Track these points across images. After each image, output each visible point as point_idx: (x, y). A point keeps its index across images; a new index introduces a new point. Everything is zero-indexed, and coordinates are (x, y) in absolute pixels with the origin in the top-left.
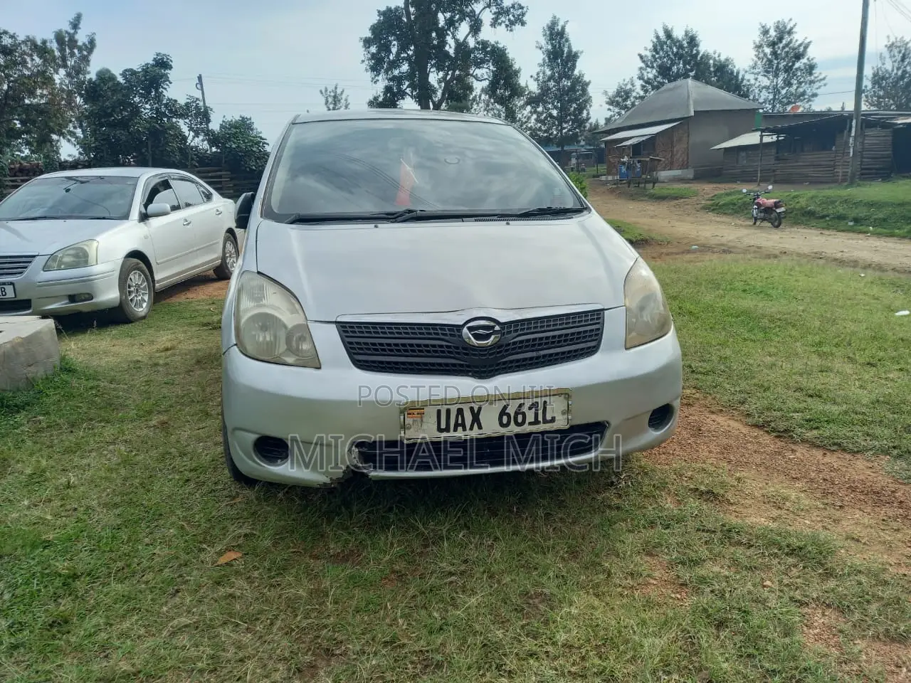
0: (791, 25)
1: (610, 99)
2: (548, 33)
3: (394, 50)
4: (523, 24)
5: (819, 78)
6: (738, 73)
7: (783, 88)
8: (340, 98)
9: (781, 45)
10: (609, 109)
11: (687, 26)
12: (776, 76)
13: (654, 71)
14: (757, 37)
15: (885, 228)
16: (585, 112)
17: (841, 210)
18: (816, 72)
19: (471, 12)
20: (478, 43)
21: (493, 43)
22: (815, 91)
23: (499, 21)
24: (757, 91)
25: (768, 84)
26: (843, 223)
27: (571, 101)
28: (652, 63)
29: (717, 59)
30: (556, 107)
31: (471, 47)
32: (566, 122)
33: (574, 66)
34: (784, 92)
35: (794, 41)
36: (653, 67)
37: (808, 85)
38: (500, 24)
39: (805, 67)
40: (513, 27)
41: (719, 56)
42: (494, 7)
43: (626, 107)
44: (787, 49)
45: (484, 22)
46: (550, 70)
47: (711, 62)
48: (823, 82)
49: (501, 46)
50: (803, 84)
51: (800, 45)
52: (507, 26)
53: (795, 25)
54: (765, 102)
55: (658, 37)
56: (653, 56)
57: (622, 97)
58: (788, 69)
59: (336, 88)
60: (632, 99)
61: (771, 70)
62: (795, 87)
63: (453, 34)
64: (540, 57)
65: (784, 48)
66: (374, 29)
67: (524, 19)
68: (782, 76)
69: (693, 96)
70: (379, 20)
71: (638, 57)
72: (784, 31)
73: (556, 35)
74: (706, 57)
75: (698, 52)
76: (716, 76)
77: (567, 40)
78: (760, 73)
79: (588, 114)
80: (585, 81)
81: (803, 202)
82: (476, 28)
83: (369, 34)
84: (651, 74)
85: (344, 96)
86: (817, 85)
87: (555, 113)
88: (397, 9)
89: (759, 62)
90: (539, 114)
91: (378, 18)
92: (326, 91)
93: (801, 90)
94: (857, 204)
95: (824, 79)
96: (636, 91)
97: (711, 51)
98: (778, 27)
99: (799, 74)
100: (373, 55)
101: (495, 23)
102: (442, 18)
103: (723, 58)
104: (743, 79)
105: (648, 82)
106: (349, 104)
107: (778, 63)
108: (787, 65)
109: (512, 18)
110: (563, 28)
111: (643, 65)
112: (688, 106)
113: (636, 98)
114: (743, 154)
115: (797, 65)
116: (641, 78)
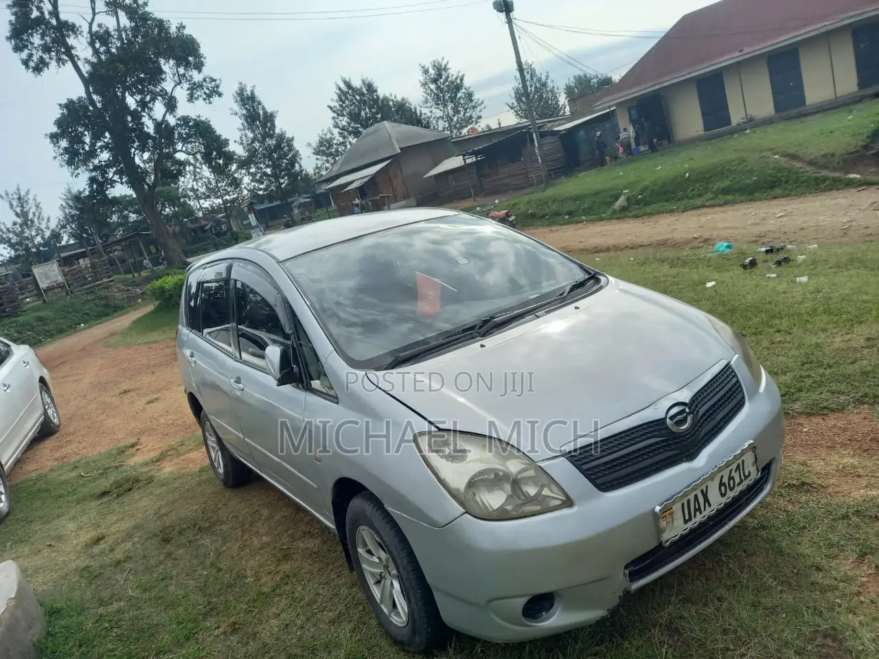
0: (444, 63)
1: (315, 149)
2: (239, 99)
3: (87, 139)
4: (220, 95)
5: (478, 103)
6: (416, 109)
7: (454, 116)
8: (26, 199)
9: (442, 80)
10: (317, 159)
11: (362, 76)
12: (445, 106)
13: (346, 119)
14: (421, 77)
15: (594, 215)
16: (297, 165)
17: (554, 207)
18: (475, 97)
19: (161, 91)
20: (179, 119)
21: (194, 117)
22: (479, 114)
23: (196, 96)
24: (434, 122)
25: (442, 115)
26: (560, 218)
27: (280, 158)
28: (341, 111)
29: (394, 100)
30: (268, 166)
31: (172, 125)
32: (283, 178)
33: (273, 126)
34: (455, 119)
35: (451, 75)
36: (343, 115)
37: (472, 110)
38: (197, 99)
39: (465, 96)
40: (211, 99)
41: (395, 97)
42: (185, 84)
43: (331, 154)
44: (447, 83)
45: (178, 99)
46: (252, 133)
47: (391, 103)
48: (482, 106)
49: (203, 119)
50: (468, 110)
51: (456, 78)
52: (204, 99)
53: (447, 63)
54: (444, 130)
55: (340, 89)
56: (341, 106)
57: (325, 145)
58: (453, 99)
59: (18, 190)
60: (335, 147)
61: (439, 102)
62: (462, 113)
63: (149, 115)
64: (239, 122)
65: (444, 83)
66: (59, 123)
67: (220, 90)
68: (450, 106)
69: (393, 135)
70: (63, 114)
71: (328, 109)
72: (440, 70)
73: (247, 100)
74: (386, 99)
75: (378, 97)
76: (398, 114)
77: (259, 103)
78: (432, 106)
79: (301, 166)
80: (288, 138)
81: (523, 208)
82: (171, 105)
83: (55, 129)
84: (344, 121)
85: (31, 196)
86: (478, 109)
87: (269, 171)
88: (80, 99)
89: (429, 97)
90: (253, 175)
91: (62, 111)
92: (7, 194)
93: (468, 115)
94: (565, 200)
95: (482, 103)
96: (336, 138)
97: (388, 94)
98: (435, 66)
99: (463, 102)
100: (66, 149)
101: (191, 98)
102: (131, 102)
103: (399, 99)
104: (421, 114)
105: (343, 129)
106: (39, 203)
107: (444, 96)
108: (451, 96)
109: (207, 92)
110: (252, 93)
111: (335, 115)
112: (392, 145)
113: (337, 144)
114: (451, 177)
115: (459, 95)
116: (336, 126)
